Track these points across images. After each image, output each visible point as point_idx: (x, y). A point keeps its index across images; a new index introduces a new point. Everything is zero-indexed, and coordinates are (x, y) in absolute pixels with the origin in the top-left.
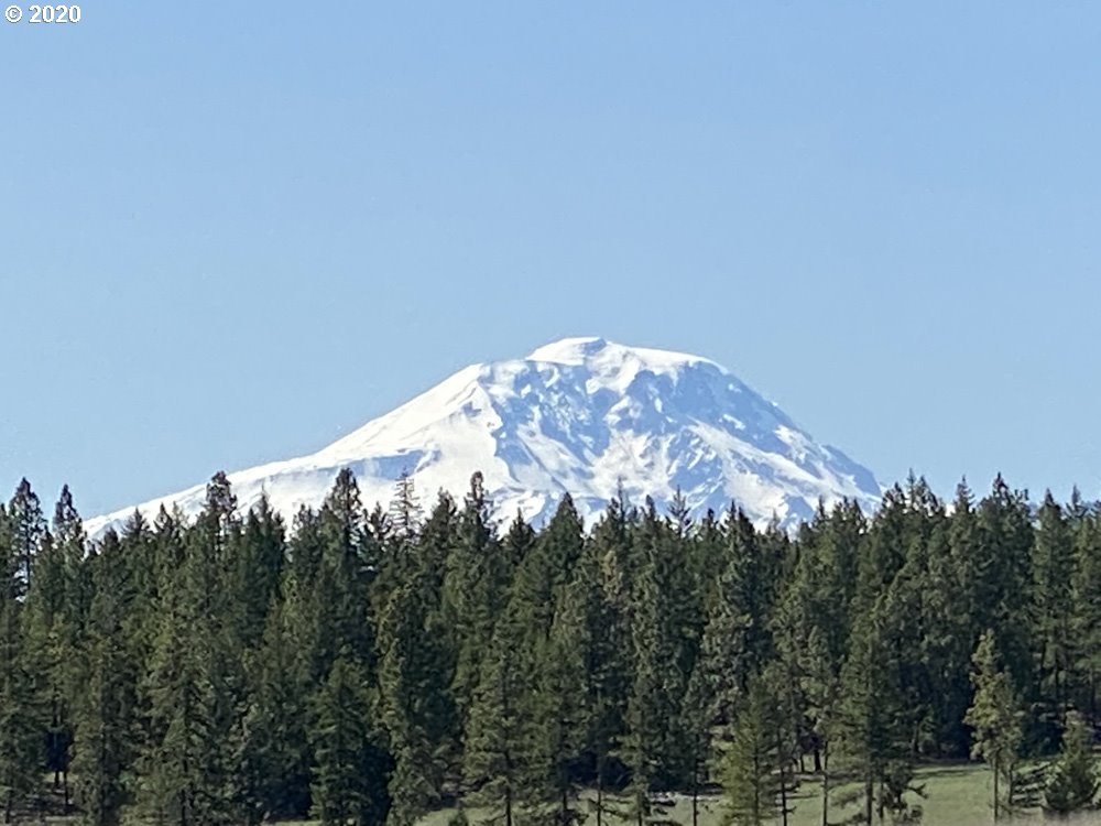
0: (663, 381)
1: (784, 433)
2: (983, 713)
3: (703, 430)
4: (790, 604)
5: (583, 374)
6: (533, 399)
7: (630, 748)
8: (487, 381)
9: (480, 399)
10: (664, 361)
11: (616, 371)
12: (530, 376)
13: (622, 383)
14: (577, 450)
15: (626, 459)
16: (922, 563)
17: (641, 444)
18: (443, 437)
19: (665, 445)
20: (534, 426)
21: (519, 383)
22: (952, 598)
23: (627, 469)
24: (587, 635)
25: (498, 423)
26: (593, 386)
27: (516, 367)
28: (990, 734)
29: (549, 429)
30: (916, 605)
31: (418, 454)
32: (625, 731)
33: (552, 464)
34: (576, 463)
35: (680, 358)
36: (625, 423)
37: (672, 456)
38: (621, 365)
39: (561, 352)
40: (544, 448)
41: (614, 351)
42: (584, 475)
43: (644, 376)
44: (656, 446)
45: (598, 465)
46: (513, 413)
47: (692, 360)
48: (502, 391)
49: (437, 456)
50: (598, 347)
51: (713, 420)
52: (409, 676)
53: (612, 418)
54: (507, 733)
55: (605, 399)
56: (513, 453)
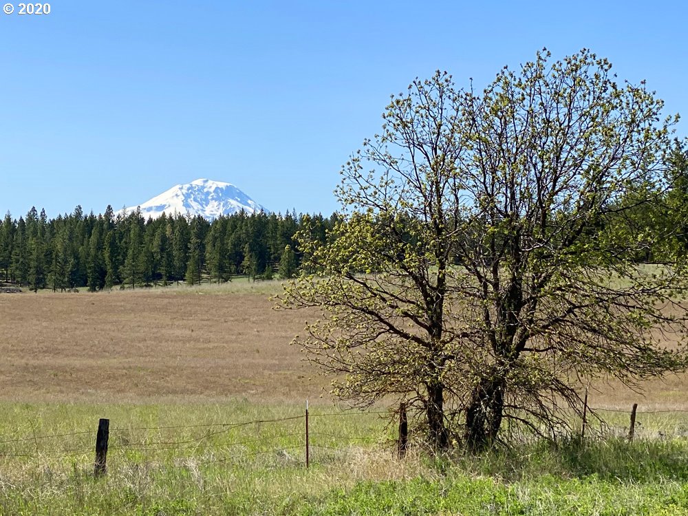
0: (221, 190)
1: (249, 202)
2: (246, 262)
3: (231, 201)
4: (209, 237)
5: (203, 187)
6: (191, 193)
7: (162, 270)
8: (181, 189)
9: (179, 193)
10: (222, 185)
11: (211, 187)
12: (191, 188)
13: (212, 190)
14: (202, 205)
15: (213, 207)
16: (241, 228)
17: (216, 203)
18: (171, 201)
19: (222, 204)
20: (192, 199)
21: (188, 189)
22: (248, 236)
23: (213, 209)
24: (160, 243)
25: (184, 198)
26: (205, 190)
27: (188, 186)
28: (247, 267)
29: (195, 200)
30: (239, 238)
31: (165, 205)
32: (162, 266)
33: (196, 208)
34: (202, 208)
35: (226, 184)
36: (212, 199)
37: (223, 206)
38: (212, 185)
39: (199, 182)
40: (194, 204)
41: (210, 183)
42: (203, 211)
43: (217, 188)
44: (220, 204)
45: (206, 208)
46: (187, 196)
47: (228, 184)
48: (184, 191)
49: (169, 206)
50: (207, 181)
51: (233, 198)
52: (112, 253)
53: (210, 198)
54: (133, 266)
55: (208, 193)
56: (187, 205)
